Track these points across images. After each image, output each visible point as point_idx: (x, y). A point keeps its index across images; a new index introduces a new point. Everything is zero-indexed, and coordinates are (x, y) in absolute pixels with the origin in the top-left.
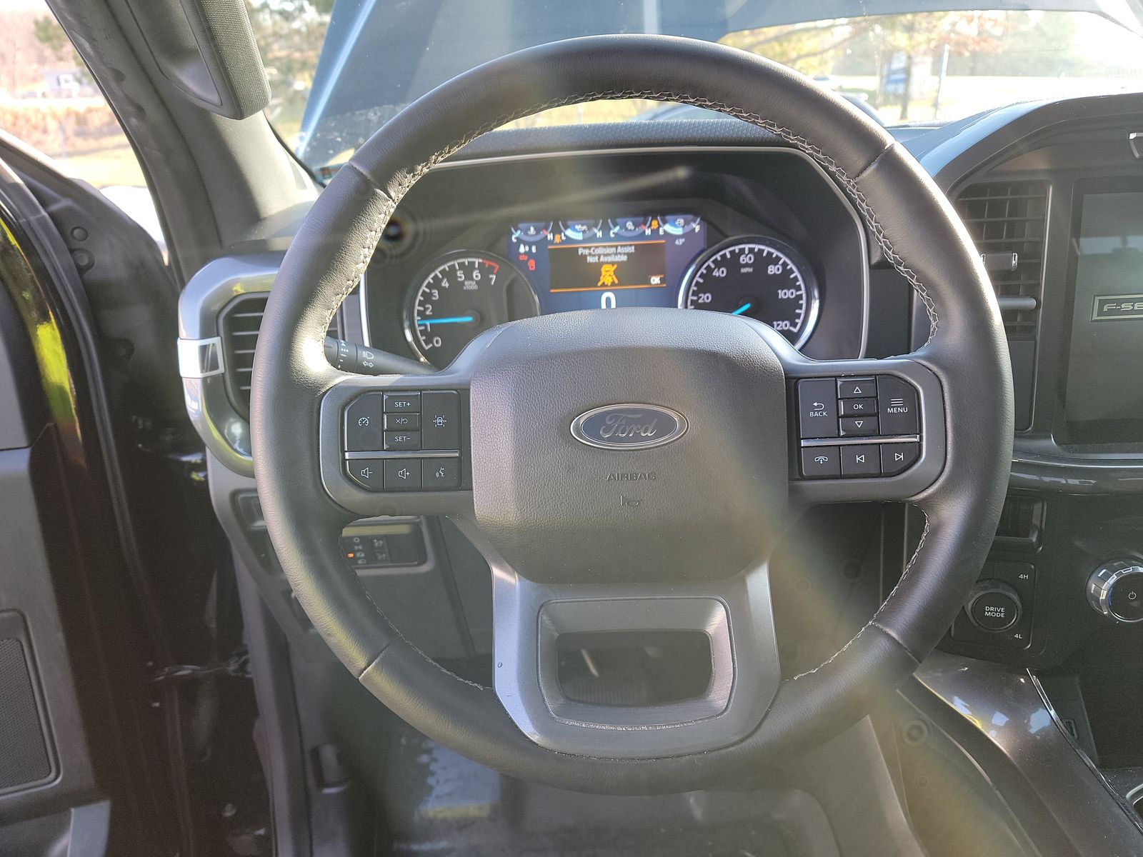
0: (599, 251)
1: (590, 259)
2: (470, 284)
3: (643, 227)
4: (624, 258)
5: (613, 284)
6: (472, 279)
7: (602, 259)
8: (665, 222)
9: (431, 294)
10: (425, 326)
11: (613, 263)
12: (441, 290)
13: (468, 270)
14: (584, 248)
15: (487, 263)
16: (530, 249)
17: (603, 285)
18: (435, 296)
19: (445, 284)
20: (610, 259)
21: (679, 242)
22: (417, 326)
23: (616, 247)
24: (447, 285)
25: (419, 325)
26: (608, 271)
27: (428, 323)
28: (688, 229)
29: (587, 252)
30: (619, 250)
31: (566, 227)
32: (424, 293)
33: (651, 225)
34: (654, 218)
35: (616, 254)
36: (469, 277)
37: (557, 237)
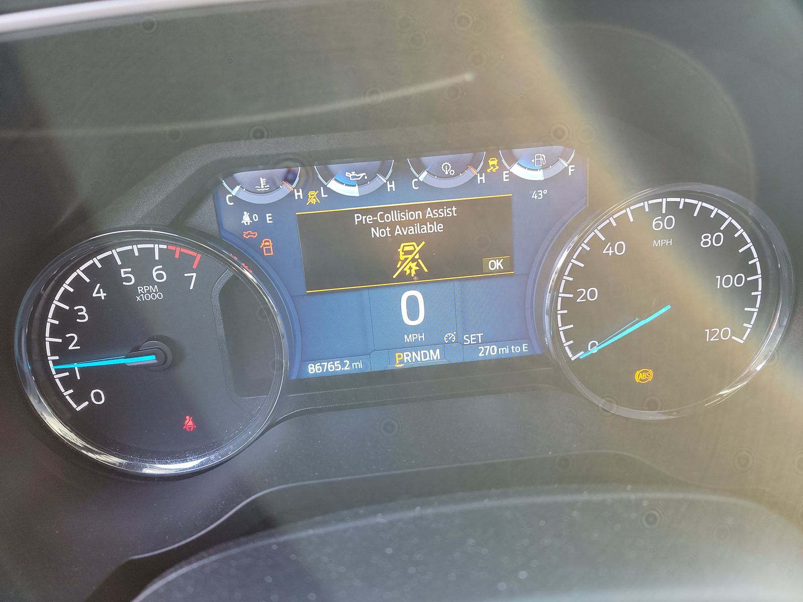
0: (393, 217)
1: (376, 233)
2: (148, 292)
3: (471, 173)
4: (439, 228)
5: (419, 273)
6: (153, 283)
7: (398, 231)
8: (512, 160)
9: (74, 314)
10: (72, 371)
11: (417, 238)
12: (94, 305)
13: (142, 264)
14: (364, 212)
15: (178, 251)
16: (263, 218)
17: (403, 277)
18: (83, 317)
19: (99, 293)
20: (412, 231)
21: (538, 195)
22: (54, 373)
23: (423, 208)
24: (103, 295)
25: (58, 371)
26: (410, 252)
27: (76, 366)
28: (554, 170)
29: (369, 219)
30: (429, 213)
31: (329, 176)
32: (59, 311)
33: (487, 165)
34: (493, 154)
35: (423, 222)
36: (144, 278)
37: (312, 194)
